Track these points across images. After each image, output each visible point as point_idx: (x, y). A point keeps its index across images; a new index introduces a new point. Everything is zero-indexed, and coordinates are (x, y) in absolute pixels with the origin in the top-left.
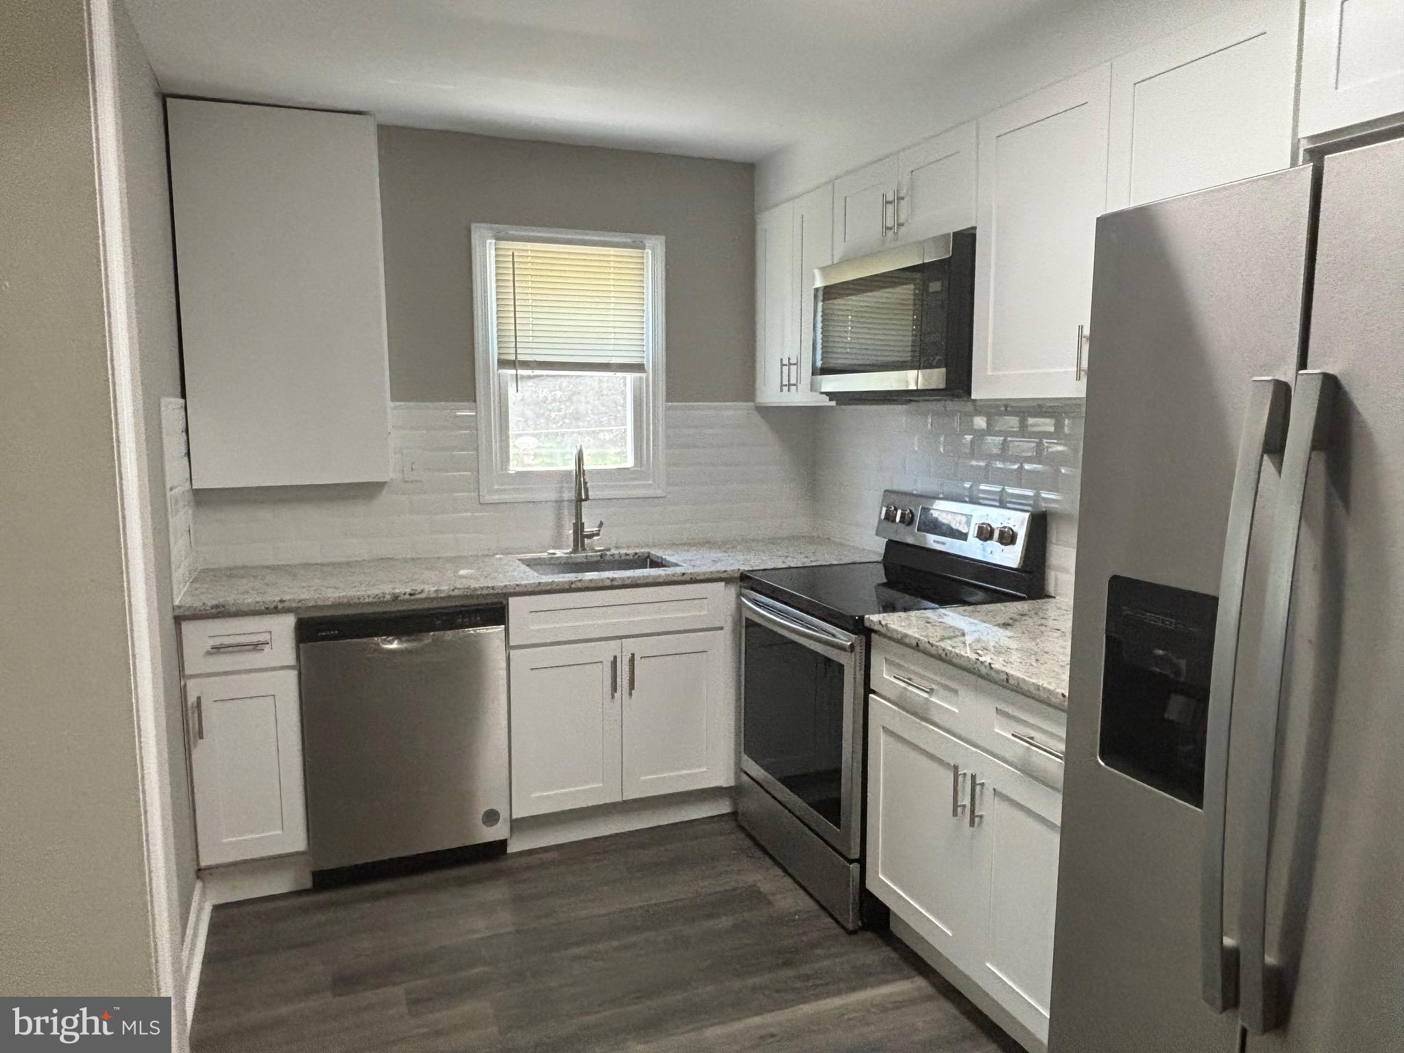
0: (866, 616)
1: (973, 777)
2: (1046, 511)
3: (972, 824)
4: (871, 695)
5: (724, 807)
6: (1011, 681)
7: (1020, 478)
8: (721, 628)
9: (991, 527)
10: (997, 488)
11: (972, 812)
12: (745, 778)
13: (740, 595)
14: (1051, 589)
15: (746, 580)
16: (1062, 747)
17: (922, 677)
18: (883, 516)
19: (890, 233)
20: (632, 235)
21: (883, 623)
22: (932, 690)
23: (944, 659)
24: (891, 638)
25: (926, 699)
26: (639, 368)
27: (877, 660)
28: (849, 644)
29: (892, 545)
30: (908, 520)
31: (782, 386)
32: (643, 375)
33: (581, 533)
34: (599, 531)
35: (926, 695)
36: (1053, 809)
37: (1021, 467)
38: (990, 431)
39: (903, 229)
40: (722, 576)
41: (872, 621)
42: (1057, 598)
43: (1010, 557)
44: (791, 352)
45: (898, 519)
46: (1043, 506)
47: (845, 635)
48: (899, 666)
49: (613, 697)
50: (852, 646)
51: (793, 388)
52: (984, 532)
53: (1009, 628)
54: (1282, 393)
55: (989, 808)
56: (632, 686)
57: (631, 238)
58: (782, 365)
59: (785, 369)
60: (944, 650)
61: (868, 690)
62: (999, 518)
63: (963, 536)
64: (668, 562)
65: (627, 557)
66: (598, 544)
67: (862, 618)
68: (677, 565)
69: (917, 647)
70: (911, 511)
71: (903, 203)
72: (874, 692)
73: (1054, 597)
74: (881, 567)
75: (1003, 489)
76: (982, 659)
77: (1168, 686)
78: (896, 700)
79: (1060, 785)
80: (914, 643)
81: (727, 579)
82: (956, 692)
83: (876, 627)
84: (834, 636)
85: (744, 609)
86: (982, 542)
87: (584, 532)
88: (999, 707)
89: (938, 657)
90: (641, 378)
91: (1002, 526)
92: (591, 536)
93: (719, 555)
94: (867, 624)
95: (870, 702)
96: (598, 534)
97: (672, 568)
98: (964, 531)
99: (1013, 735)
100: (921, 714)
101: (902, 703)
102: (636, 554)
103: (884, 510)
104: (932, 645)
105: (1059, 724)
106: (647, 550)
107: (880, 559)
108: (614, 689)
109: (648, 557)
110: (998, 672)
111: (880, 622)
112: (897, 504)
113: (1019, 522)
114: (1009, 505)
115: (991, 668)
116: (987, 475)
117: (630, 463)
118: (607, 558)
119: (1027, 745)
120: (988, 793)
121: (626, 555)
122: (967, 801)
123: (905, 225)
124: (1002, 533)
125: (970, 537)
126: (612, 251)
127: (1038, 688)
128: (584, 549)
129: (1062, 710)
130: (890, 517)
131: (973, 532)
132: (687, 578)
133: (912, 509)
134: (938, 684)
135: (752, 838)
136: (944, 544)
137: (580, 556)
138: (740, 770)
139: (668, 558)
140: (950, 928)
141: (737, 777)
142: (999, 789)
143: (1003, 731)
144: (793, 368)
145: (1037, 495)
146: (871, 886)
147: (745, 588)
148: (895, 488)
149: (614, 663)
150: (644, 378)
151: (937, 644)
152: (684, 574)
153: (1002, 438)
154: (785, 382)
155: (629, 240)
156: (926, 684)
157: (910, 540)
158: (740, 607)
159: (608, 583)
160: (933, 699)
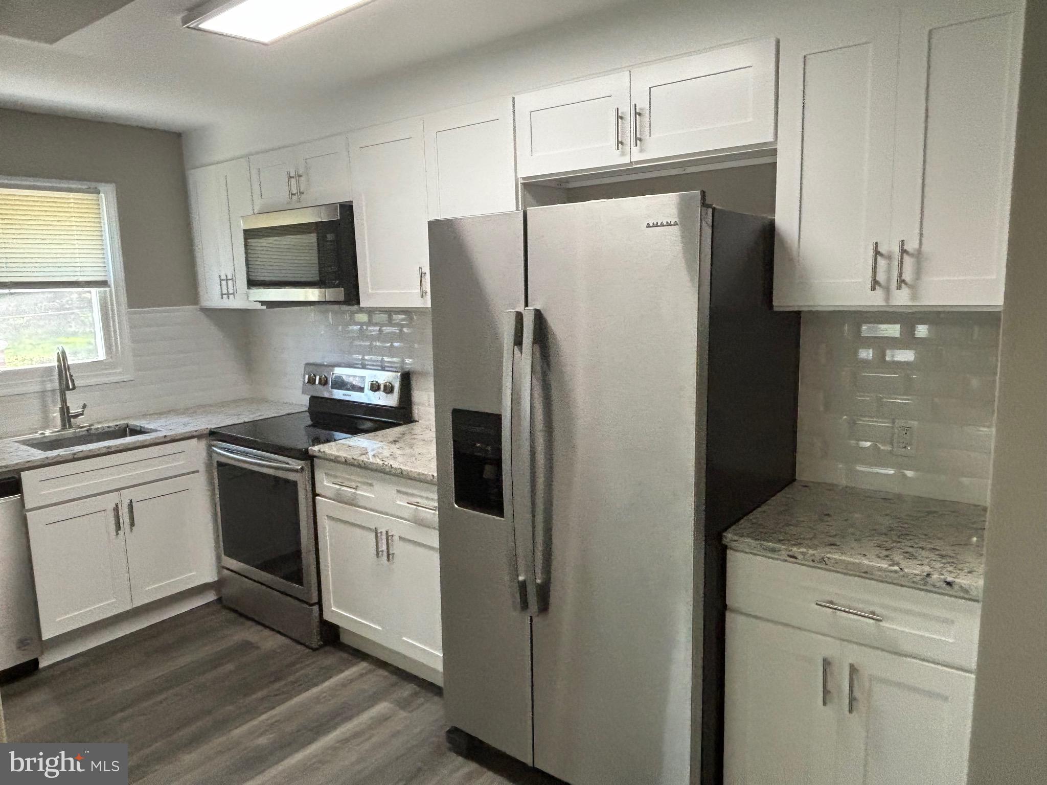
0: (310, 448)
1: (387, 532)
2: (409, 371)
3: (388, 559)
4: (317, 498)
5: (211, 597)
6: (404, 473)
7: (391, 351)
8: (197, 472)
9: (378, 384)
10: (380, 358)
11: (388, 552)
12: (226, 572)
13: (210, 446)
14: (416, 417)
15: (214, 434)
16: (436, 504)
17: (349, 480)
18: (306, 381)
19: (295, 198)
20: (88, 183)
21: (322, 450)
22: (357, 486)
23: (364, 467)
24: (327, 459)
25: (354, 493)
26: (104, 283)
27: (320, 476)
28: (300, 467)
29: (313, 399)
30: (324, 382)
31: (222, 295)
32: (107, 289)
33: (68, 415)
34: (83, 411)
35: (353, 491)
36: (433, 539)
37: (392, 345)
38: (370, 323)
39: (303, 196)
40: (195, 434)
41: (314, 451)
42: (420, 421)
43: (391, 401)
44: (227, 271)
45: (317, 382)
46: (408, 368)
47: (295, 462)
48: (336, 477)
49: (117, 534)
50: (302, 469)
51: (231, 296)
52: (374, 386)
53: (397, 443)
54: (519, 317)
55: (398, 548)
56: (132, 524)
57: (87, 185)
58: (221, 280)
59: (224, 283)
60: (363, 461)
61: (315, 495)
62: (383, 377)
63: (361, 389)
64: (147, 429)
65: (110, 429)
66: (82, 421)
67: (307, 450)
68: (156, 431)
69: (346, 462)
70: (325, 377)
71: (302, 179)
72: (318, 495)
73: (418, 421)
74: (308, 414)
75: (382, 359)
76: (386, 463)
77: (483, 461)
78: (335, 498)
79: (437, 525)
80: (344, 460)
81: (199, 436)
82: (371, 485)
83: (317, 454)
84: (287, 464)
85: (214, 455)
86: (373, 393)
87: (70, 413)
88: (398, 489)
89: (359, 466)
90: (105, 292)
91: (385, 382)
92: (76, 416)
93: (185, 419)
94: (310, 453)
95: (317, 501)
96: (82, 414)
97: (153, 434)
98: (362, 386)
99: (408, 503)
100: (352, 502)
101: (339, 498)
102: (117, 426)
103: (307, 377)
104: (355, 460)
105: (433, 492)
106: (125, 422)
107: (306, 409)
108: (118, 527)
109: (128, 426)
110: (396, 469)
111: (319, 451)
112: (315, 372)
113: (393, 378)
114: (386, 369)
115: (392, 467)
116: (371, 350)
117: (102, 356)
118: (93, 432)
119: (415, 507)
120: (396, 538)
121: (109, 427)
122: (384, 548)
123: (305, 194)
124: (385, 386)
125: (366, 390)
126: (72, 195)
127: (419, 474)
128: (71, 427)
129: (434, 484)
130: (311, 381)
131: (367, 386)
132: (168, 439)
133: (326, 375)
134: (359, 482)
135: (235, 611)
136: (350, 395)
137: (69, 432)
138: (221, 567)
139: (147, 426)
140: (379, 625)
141: (219, 573)
142: (403, 536)
143: (402, 502)
144: (230, 282)
145: (403, 361)
146: (327, 617)
147: (213, 440)
148: (311, 361)
149: (116, 509)
150: (108, 292)
151: (359, 458)
152: (165, 436)
153: (377, 328)
154: (225, 291)
155: (84, 187)
156: (353, 484)
157: (326, 395)
158: (210, 453)
159: (104, 451)
160: (358, 492)
